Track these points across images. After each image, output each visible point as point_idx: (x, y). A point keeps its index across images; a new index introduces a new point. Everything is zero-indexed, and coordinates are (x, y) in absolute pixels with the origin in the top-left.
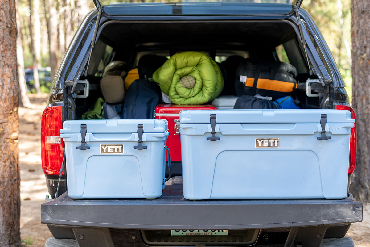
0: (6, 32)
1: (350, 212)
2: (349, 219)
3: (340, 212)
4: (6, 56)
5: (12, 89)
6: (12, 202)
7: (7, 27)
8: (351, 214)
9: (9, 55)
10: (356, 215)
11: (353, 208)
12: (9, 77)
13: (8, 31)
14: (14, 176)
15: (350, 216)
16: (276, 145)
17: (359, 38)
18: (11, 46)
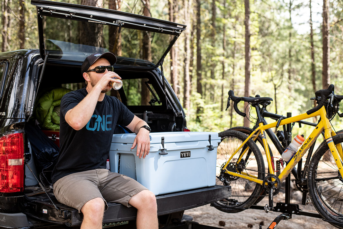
2: (227, 196)
3: (223, 192)
8: (227, 193)
10: (229, 193)
11: (228, 189)
16: (189, 156)
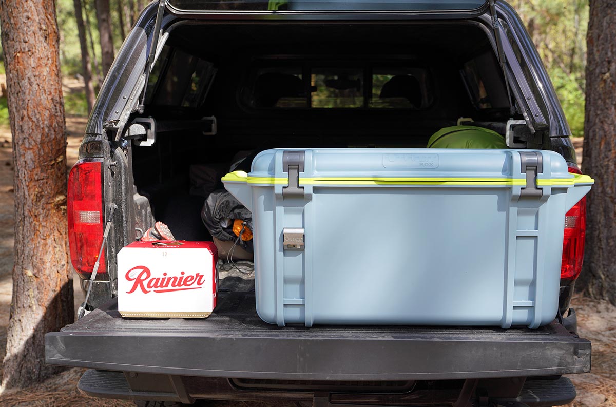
0: (39, 37)
1: (569, 356)
2: (567, 369)
4: (39, 75)
5: (53, 128)
6: (59, 299)
7: (41, 29)
8: (570, 361)
9: (45, 74)
11: (575, 349)
12: (47, 108)
13: (42, 36)
14: (60, 259)
15: (569, 363)
17: (600, 48)
18: (48, 59)
